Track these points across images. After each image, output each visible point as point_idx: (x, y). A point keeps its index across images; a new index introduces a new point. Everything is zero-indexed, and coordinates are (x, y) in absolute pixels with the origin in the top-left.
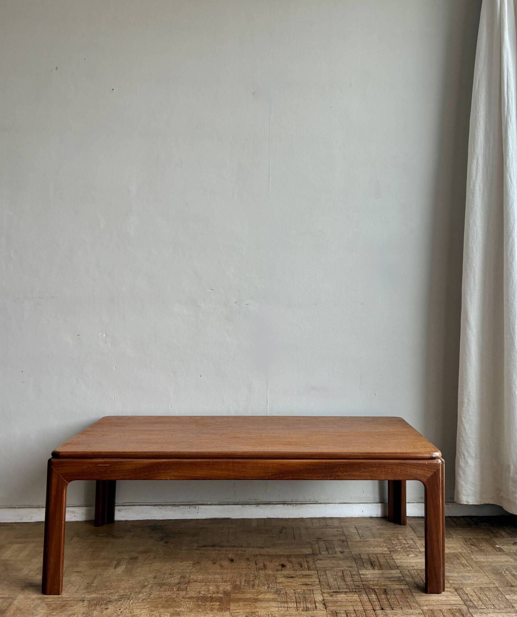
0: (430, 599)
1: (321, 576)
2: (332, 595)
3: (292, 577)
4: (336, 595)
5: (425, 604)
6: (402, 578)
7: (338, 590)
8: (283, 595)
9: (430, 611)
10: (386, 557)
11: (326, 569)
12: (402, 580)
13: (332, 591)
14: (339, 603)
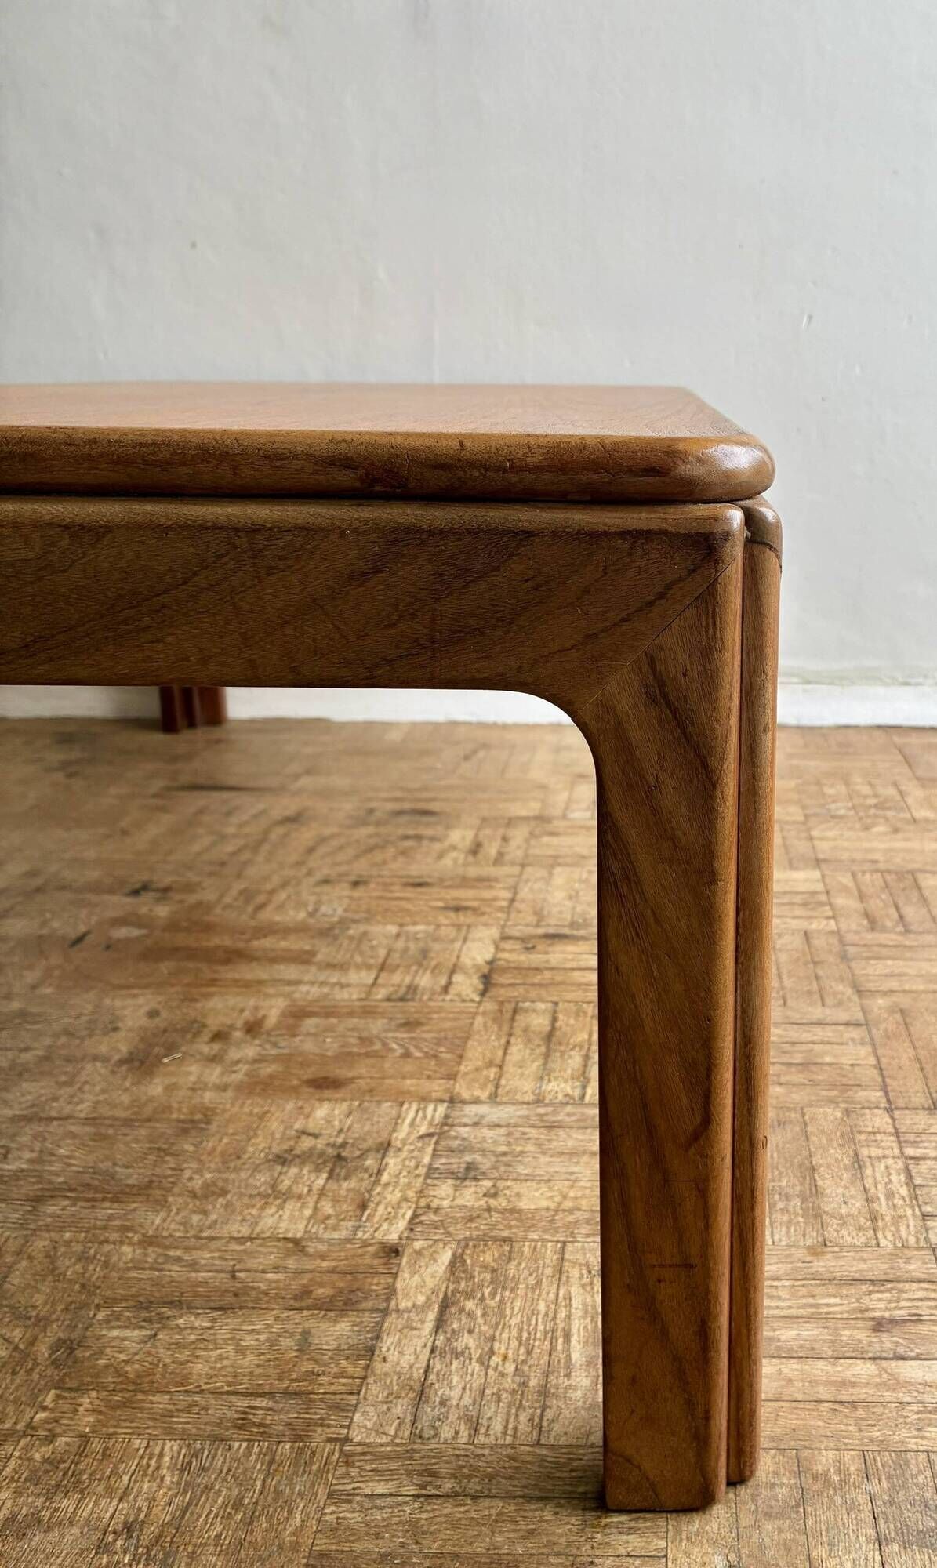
0: (911, 971)
1: (528, 881)
2: (534, 947)
3: (420, 885)
4: (549, 945)
5: (885, 987)
6: (823, 898)
7: (566, 931)
8: (346, 942)
9: (898, 1016)
10: (789, 831)
11: (560, 861)
12: (822, 904)
13: (541, 931)
14: (547, 975)
